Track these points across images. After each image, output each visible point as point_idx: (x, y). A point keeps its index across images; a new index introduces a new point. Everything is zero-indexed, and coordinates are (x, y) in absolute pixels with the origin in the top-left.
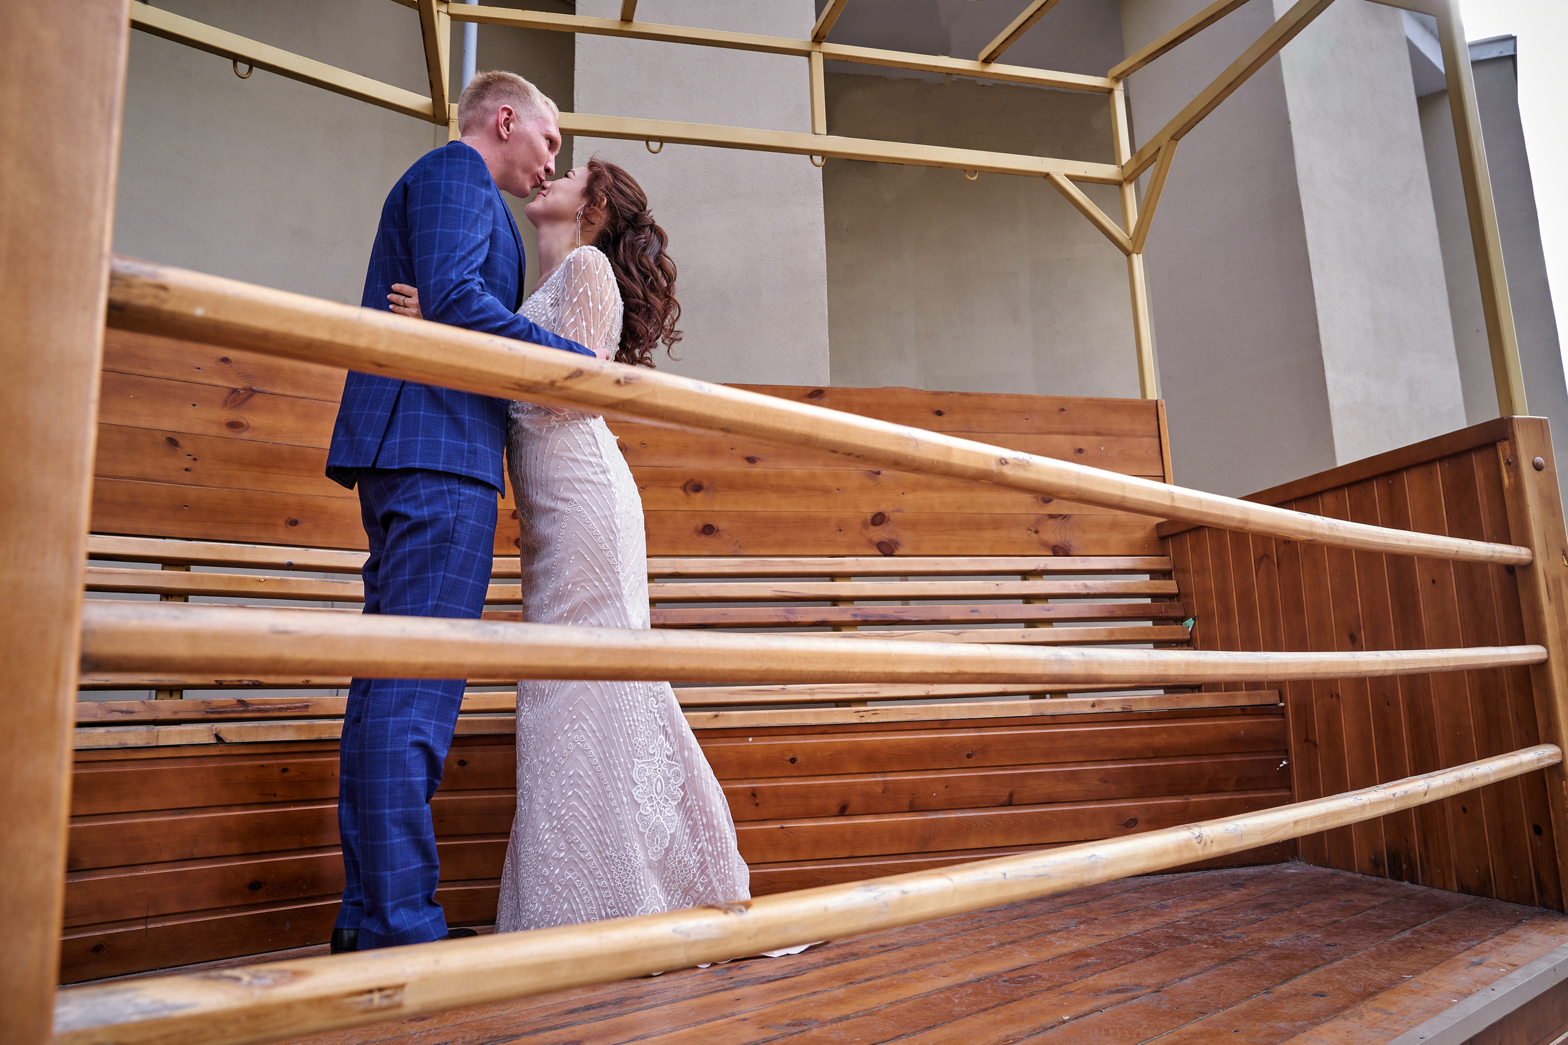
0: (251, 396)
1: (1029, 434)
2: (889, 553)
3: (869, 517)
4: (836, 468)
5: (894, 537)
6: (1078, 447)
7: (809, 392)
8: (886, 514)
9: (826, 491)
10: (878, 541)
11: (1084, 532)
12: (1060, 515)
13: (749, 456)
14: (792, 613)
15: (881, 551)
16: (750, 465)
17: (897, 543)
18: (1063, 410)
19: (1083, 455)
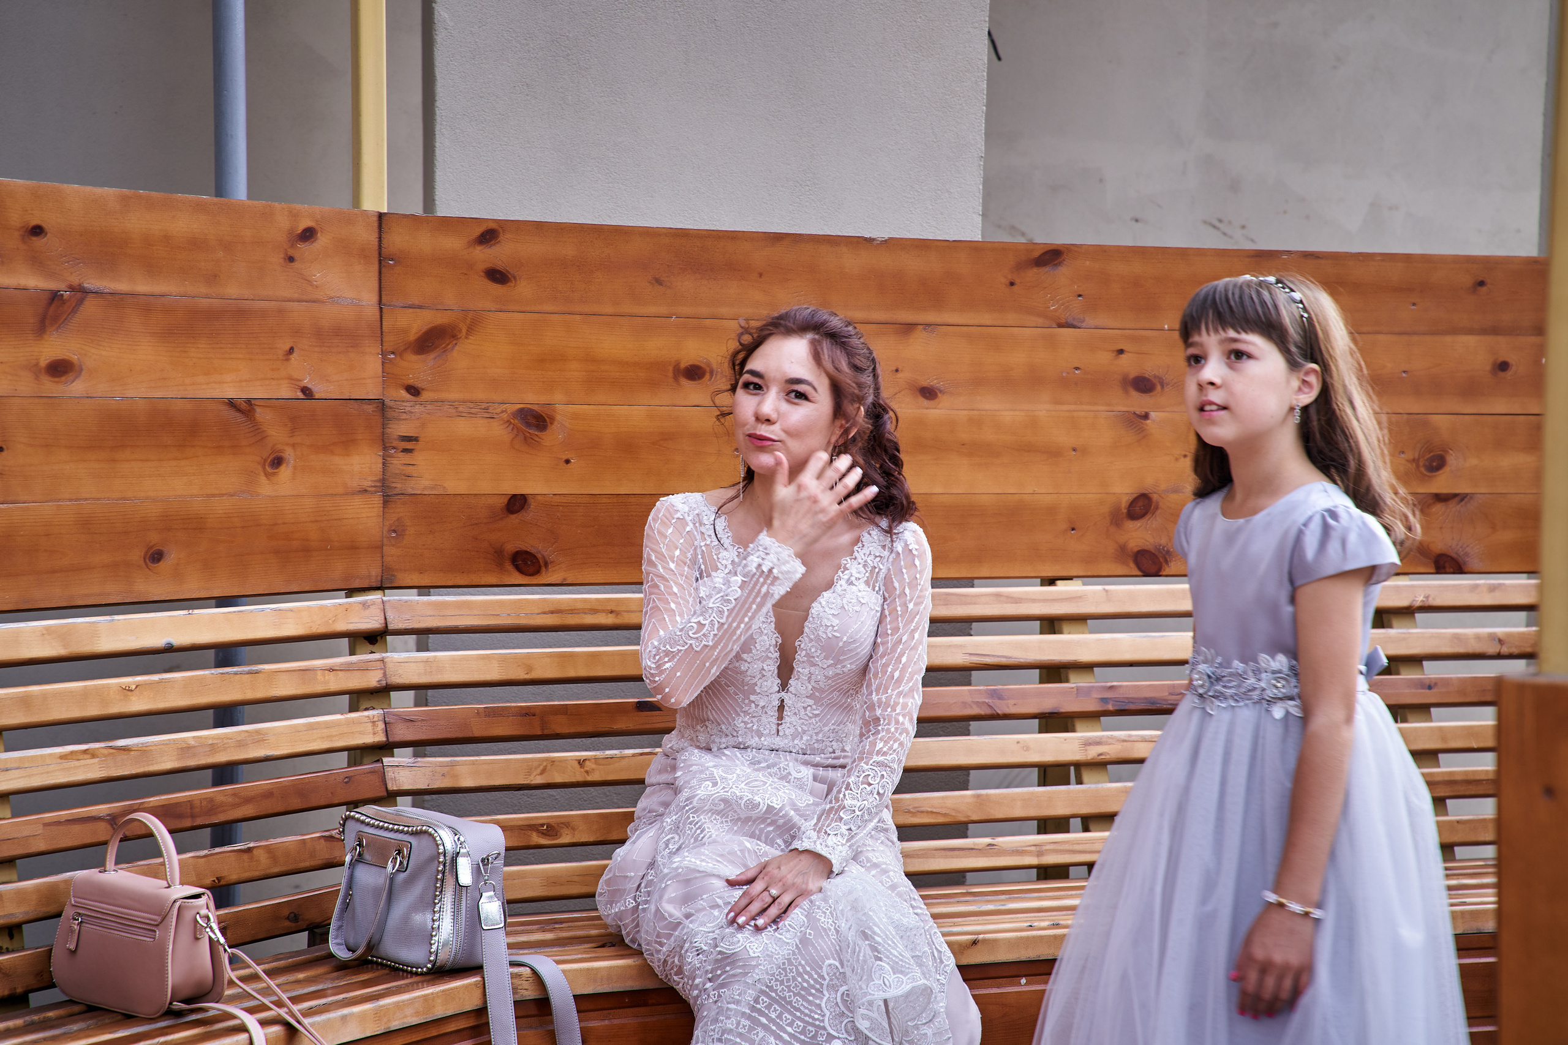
0: (81, 302)
1: (1415, 333)
2: (1153, 570)
3: (1125, 501)
4: (1073, 407)
5: (1163, 541)
6: (1501, 359)
7: (1037, 254)
8: (1155, 497)
9: (1053, 453)
10: (1136, 549)
11: (1494, 528)
12: (1455, 495)
13: (925, 384)
14: (1000, 698)
15: (1140, 569)
16: (926, 403)
17: (1168, 552)
18: (1482, 283)
19: (1509, 374)
